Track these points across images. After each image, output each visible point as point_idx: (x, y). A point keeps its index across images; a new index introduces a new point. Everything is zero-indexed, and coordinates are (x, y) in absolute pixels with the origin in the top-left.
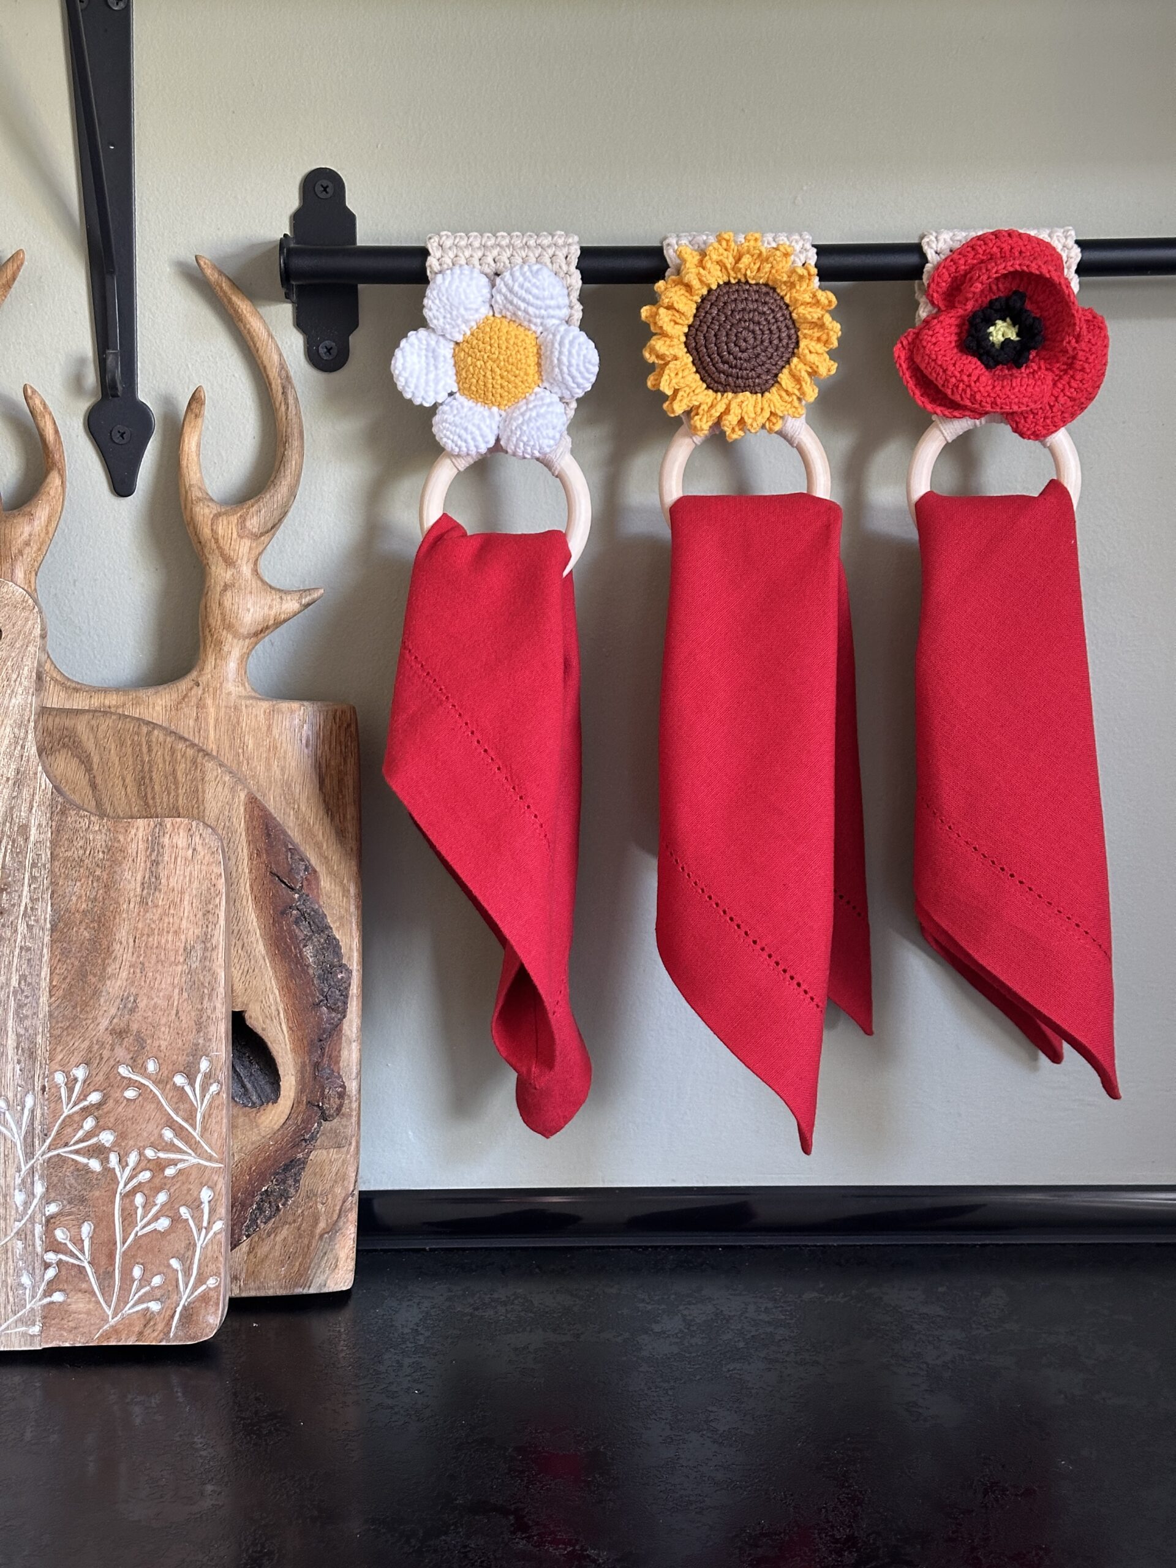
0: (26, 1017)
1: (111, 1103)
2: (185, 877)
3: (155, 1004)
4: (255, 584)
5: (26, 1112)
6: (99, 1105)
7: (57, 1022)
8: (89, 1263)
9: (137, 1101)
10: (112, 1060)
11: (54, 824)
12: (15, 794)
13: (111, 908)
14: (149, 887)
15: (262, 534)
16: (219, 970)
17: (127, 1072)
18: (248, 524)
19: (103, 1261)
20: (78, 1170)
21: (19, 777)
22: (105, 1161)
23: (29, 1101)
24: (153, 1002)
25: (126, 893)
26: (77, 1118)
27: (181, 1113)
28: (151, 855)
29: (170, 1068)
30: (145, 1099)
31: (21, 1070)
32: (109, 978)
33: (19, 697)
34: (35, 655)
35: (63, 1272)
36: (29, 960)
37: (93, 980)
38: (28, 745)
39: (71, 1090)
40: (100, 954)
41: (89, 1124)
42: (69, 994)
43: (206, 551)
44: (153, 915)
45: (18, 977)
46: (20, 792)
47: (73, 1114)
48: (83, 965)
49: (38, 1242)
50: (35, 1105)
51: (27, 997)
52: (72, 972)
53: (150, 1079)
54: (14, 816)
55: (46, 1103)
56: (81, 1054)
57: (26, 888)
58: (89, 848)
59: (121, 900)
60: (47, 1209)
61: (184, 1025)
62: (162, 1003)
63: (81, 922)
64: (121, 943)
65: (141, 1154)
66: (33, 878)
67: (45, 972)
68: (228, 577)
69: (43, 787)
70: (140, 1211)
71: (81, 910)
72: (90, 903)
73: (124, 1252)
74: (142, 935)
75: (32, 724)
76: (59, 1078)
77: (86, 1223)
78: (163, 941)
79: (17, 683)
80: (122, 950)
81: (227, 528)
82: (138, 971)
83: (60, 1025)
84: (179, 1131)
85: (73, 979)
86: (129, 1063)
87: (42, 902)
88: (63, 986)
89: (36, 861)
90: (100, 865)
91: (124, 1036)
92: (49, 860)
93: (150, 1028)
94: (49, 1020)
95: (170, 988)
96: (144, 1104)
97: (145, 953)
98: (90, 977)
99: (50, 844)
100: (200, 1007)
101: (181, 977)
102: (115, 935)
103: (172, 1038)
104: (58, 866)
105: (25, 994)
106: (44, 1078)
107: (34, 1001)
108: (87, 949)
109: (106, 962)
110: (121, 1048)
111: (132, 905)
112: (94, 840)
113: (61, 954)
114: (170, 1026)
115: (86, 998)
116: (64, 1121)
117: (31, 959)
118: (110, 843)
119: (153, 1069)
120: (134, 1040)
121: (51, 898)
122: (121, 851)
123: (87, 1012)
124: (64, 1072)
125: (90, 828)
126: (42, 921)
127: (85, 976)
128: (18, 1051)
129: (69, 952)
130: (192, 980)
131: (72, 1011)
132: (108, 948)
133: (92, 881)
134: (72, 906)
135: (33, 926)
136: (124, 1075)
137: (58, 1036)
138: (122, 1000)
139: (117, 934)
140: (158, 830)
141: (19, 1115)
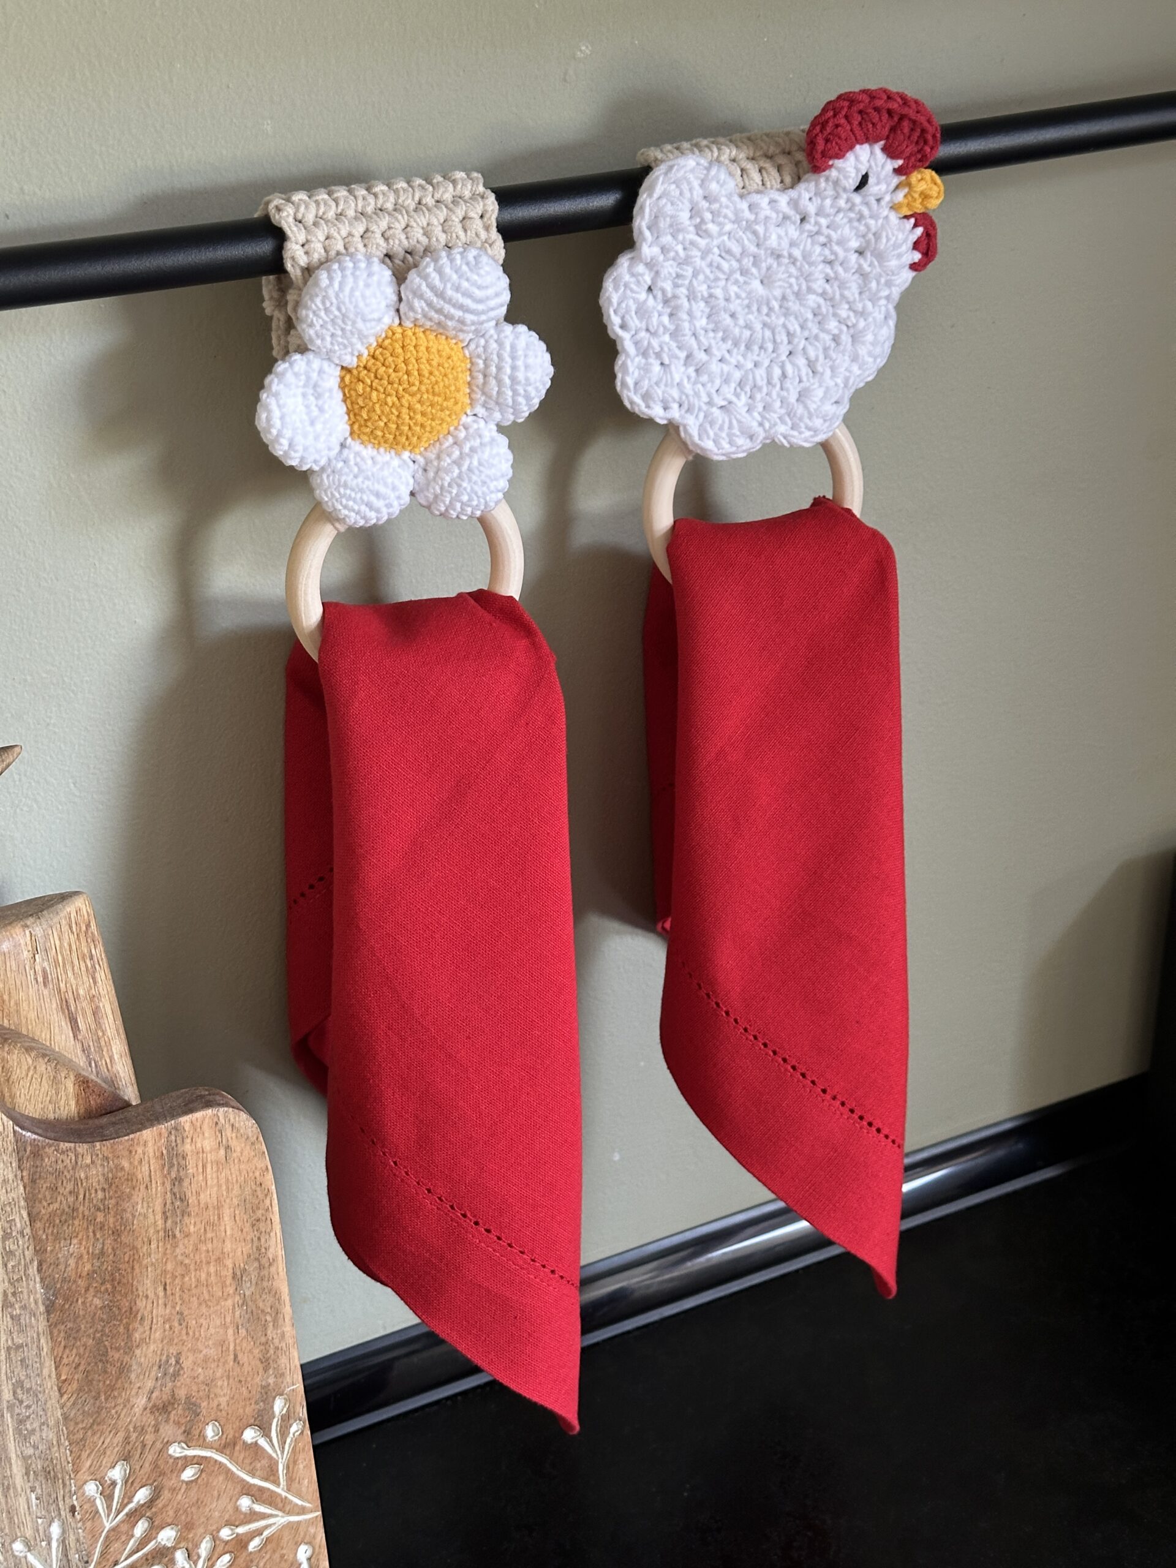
0: (32, 1432)
1: (165, 1495)
2: (220, 1186)
3: (205, 1356)
5: (55, 1546)
6: (151, 1502)
7: (76, 1423)
9: (199, 1481)
10: (158, 1443)
11: (25, 1174)
13: (126, 1259)
14: (174, 1214)
17: (180, 1450)
23: (56, 1531)
24: (201, 1356)
25: (143, 1232)
26: (124, 1527)
27: (258, 1472)
28: (169, 1173)
29: (236, 1425)
30: (209, 1475)
31: (37, 1499)
32: (138, 1346)
36: (22, 1360)
37: (117, 1356)
39: (109, 1497)
40: (121, 1320)
41: (141, 1528)
42: (86, 1383)
44: (186, 1246)
47: (118, 1524)
48: (100, 1342)
50: (64, 1532)
51: (28, 1407)
52: (86, 1356)
53: (212, 1448)
55: (80, 1525)
56: (116, 1449)
58: (81, 1191)
59: (138, 1244)
61: (247, 1369)
62: (212, 1352)
63: (87, 1290)
64: (147, 1297)
65: (215, 1538)
67: (48, 1367)
71: (84, 1274)
72: (95, 1261)
74: (174, 1277)
76: (92, 1489)
78: (204, 1276)
80: (149, 1306)
82: (176, 1324)
83: (80, 1425)
84: (258, 1495)
85: (89, 1364)
86: (182, 1438)
87: (27, 1280)
88: (76, 1377)
89: (9, 1231)
90: (102, 1207)
91: (169, 1410)
92: (28, 1223)
93: (203, 1387)
94: (64, 1425)
95: (222, 1331)
96: (208, 1480)
97: (181, 1298)
98: (111, 1353)
99: (26, 1201)
100: (263, 1340)
101: (233, 1313)
102: (137, 1290)
103: (234, 1389)
104: (42, 1226)
105: (25, 1404)
106: (71, 1497)
107: (39, 1409)
108: (102, 1320)
109: (131, 1327)
110: (168, 1424)
111: (153, 1246)
112: (87, 1178)
113: (67, 1338)
114: (228, 1377)
115: (111, 1381)
116: (107, 1537)
117: (24, 1358)
118: (110, 1175)
119: (213, 1434)
120: (184, 1410)
121: (39, 1271)
122: (128, 1180)
123: (115, 1397)
124: (96, 1480)
125: (79, 1163)
126: (33, 1305)
127: (106, 1354)
128: (28, 1478)
129: (78, 1331)
130: (249, 1311)
131: (94, 1404)
132: (131, 1308)
133: (94, 1232)
134: (71, 1271)
135: (20, 1314)
136: (177, 1455)
137: (81, 1440)
138: (160, 1367)
139: (140, 1289)
140: (173, 1138)
141: (45, 1552)
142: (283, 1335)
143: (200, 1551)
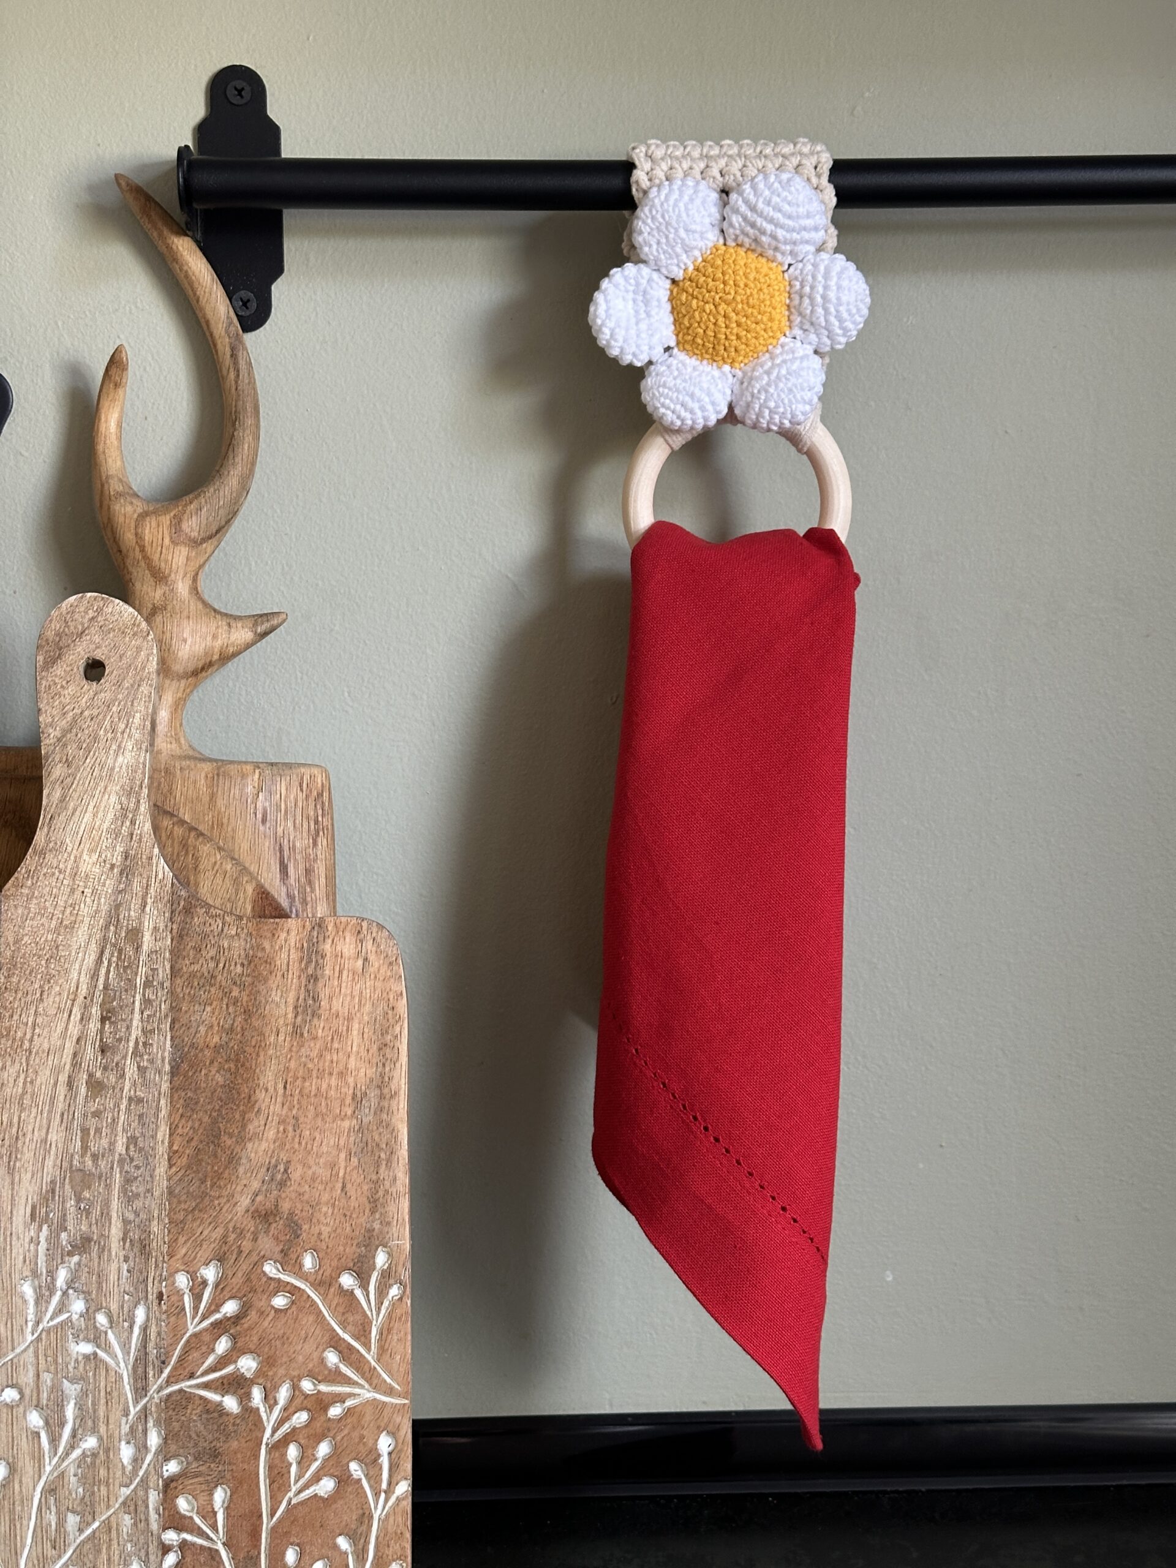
0: (137, 1196)
1: (253, 1315)
2: (353, 997)
3: (314, 1173)
4: (194, 606)
5: (136, 1330)
6: (237, 1319)
7: (179, 1202)
8: (224, 1544)
9: (290, 1312)
10: (254, 1254)
11: (175, 926)
12: (122, 886)
13: (253, 1043)
14: (305, 1011)
15: (204, 540)
16: (400, 1126)
17: (274, 1271)
18: (185, 526)
19: (244, 1541)
20: (208, 1412)
21: (128, 863)
22: (245, 1398)
23: (140, 1314)
24: (310, 1172)
25: (274, 1020)
26: (207, 1338)
27: (350, 1327)
28: (306, 968)
29: (335, 1263)
30: (300, 1309)
31: (129, 1271)
32: (250, 1139)
33: (128, 754)
34: (150, 697)
35: (188, 1559)
36: (141, 1116)
37: (229, 1142)
38: (140, 818)
39: (197, 1298)
40: (238, 1106)
41: (223, 1345)
42: (195, 1162)
44: (312, 1049)
45: (125, 1140)
46: (129, 883)
47: (201, 1332)
48: (215, 1122)
49: (153, 1516)
50: (148, 1319)
51: (137, 1167)
52: (201, 1131)
53: (306, 1280)
54: (121, 917)
55: (164, 1317)
56: (213, 1246)
57: (137, 1015)
58: (223, 960)
59: (267, 1031)
60: (165, 1468)
61: (353, 1203)
62: (323, 1173)
63: (212, 1062)
64: (267, 1090)
65: (295, 1387)
66: (147, 1002)
67: (163, 1132)
68: (158, 598)
69: (160, 876)
70: (294, 1469)
71: (212, 1045)
72: (224, 1035)
73: (272, 1528)
74: (296, 1078)
75: (145, 791)
76: (182, 1281)
77: (219, 1489)
78: (324, 1086)
79: (126, 735)
80: (268, 1100)
81: (156, 532)
82: (290, 1129)
83: (183, 1206)
84: (347, 1354)
85: (201, 1142)
86: (279, 1257)
87: (158, 1035)
88: (187, 1152)
89: (151, 978)
90: (238, 983)
91: (271, 1219)
92: (169, 977)
93: (307, 1208)
94: (168, 1200)
95: (334, 1152)
96: (298, 1315)
97: (299, 1102)
98: (224, 1138)
99: (170, 954)
100: (374, 1177)
101: (348, 1136)
102: (258, 1079)
103: (337, 1221)
104: (181, 984)
105: (134, 1163)
106: (160, 1282)
107: (147, 1173)
108: (221, 1099)
109: (247, 1116)
110: (268, 1236)
111: (281, 1038)
112: (229, 948)
113: (186, 1106)
114: (333, 1205)
115: (219, 1168)
116: (188, 1341)
117: (143, 1114)
118: (251, 952)
119: (310, 1266)
120: (285, 1226)
121: (171, 1029)
122: (266, 962)
123: (220, 1187)
124: (188, 1272)
125: (225, 931)
126: (159, 1062)
127: (218, 1137)
128: (124, 1245)
129: (196, 1103)
130: (364, 1139)
131: (200, 1187)
132: (250, 1097)
133: (227, 1005)
134: (200, 1040)
135: (146, 1068)
136: (271, 1275)
137: (181, 1222)
138: (268, 1170)
139: (261, 1078)
140: (315, 934)
141: (126, 1334)
142: (395, 1179)
143: (277, 1395)
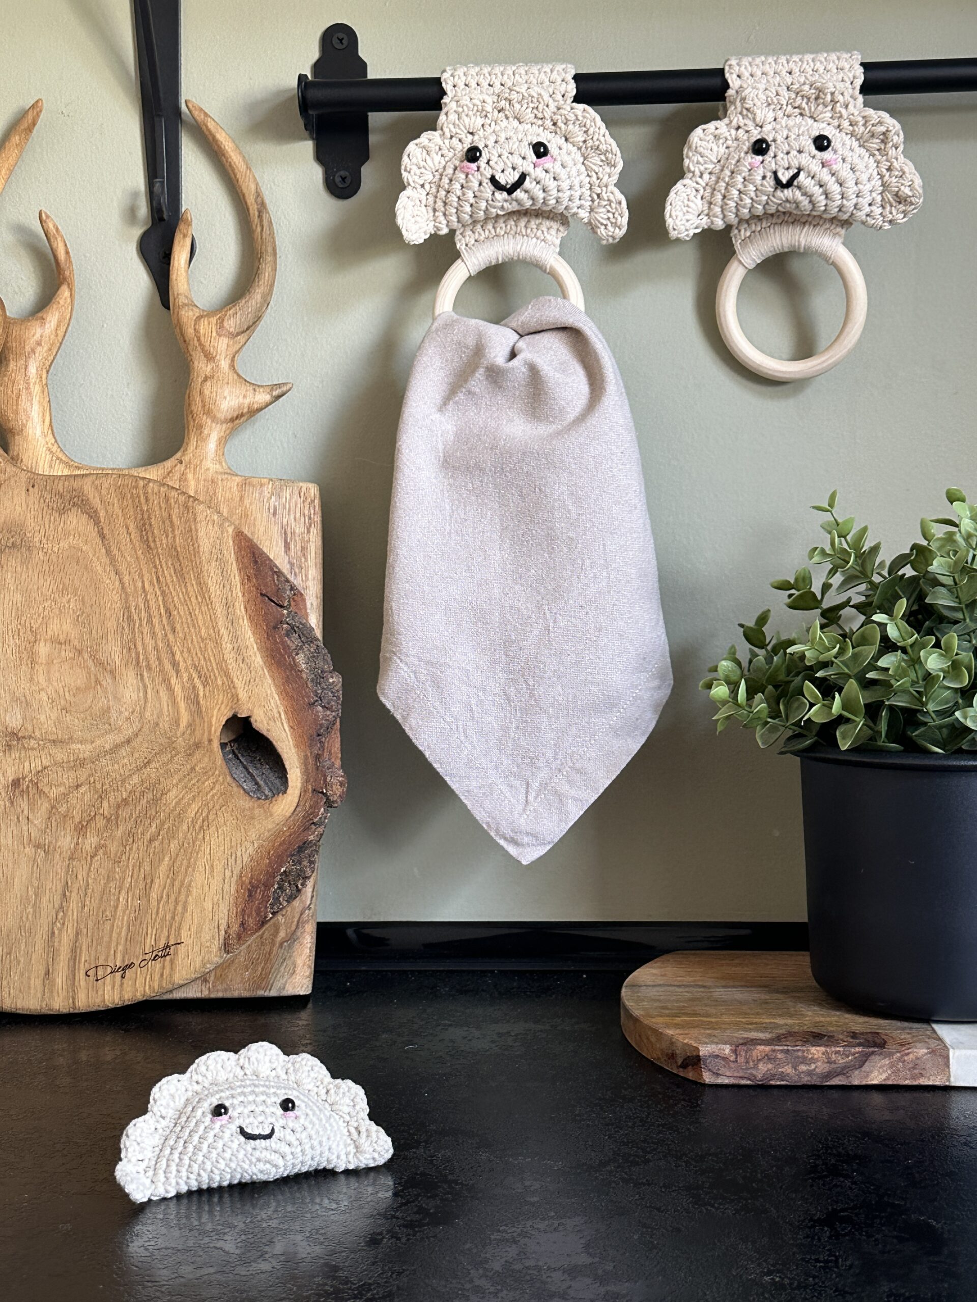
4: (232, 376)
15: (238, 334)
18: (226, 324)
43: (190, 348)
68: (208, 370)
81: (207, 328)
